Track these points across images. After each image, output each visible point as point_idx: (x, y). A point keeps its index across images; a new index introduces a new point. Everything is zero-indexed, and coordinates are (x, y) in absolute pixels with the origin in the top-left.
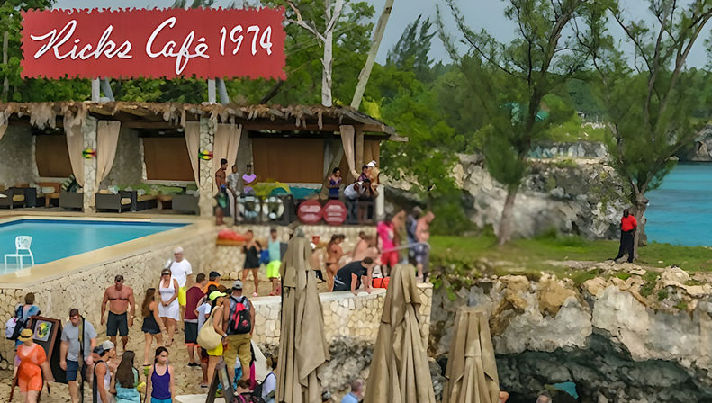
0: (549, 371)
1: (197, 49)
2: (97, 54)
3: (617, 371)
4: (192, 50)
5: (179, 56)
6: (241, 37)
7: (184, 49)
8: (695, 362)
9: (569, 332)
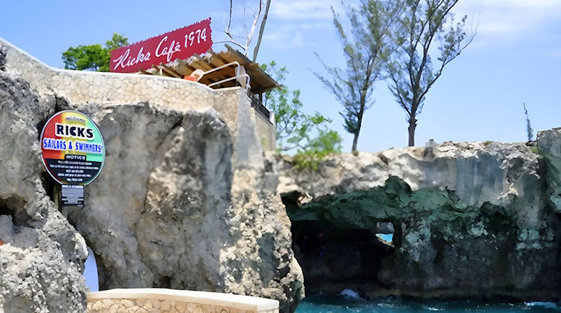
0: (375, 213)
1: (176, 48)
2: (137, 61)
3: (408, 206)
4: (174, 49)
5: (169, 53)
6: (193, 37)
7: (171, 49)
8: (446, 187)
9: (376, 179)
